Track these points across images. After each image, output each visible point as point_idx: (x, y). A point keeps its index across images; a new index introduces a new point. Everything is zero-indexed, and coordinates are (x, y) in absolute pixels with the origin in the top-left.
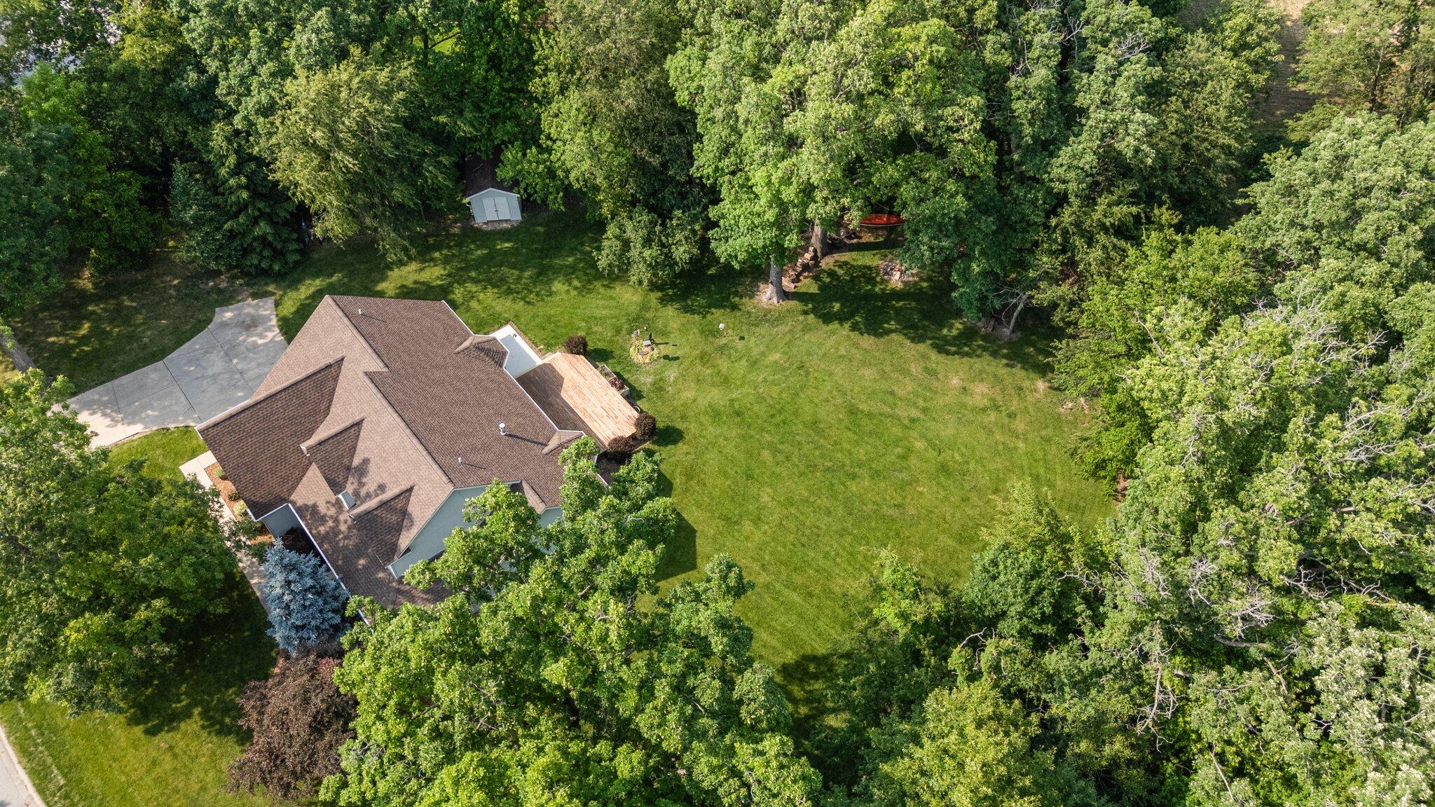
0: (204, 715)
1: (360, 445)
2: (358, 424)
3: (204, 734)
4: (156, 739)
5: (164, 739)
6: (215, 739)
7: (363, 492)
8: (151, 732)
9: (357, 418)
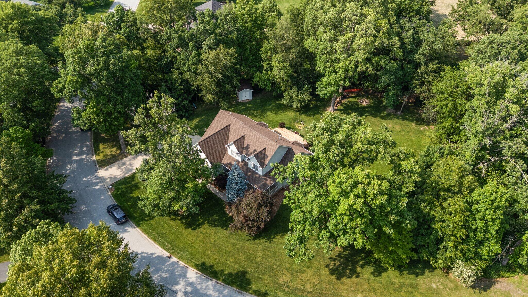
0: (208, 223)
1: (245, 142)
2: (244, 136)
3: (210, 228)
4: (196, 231)
5: (198, 231)
6: (214, 228)
7: (249, 153)
8: (194, 229)
9: (243, 135)
